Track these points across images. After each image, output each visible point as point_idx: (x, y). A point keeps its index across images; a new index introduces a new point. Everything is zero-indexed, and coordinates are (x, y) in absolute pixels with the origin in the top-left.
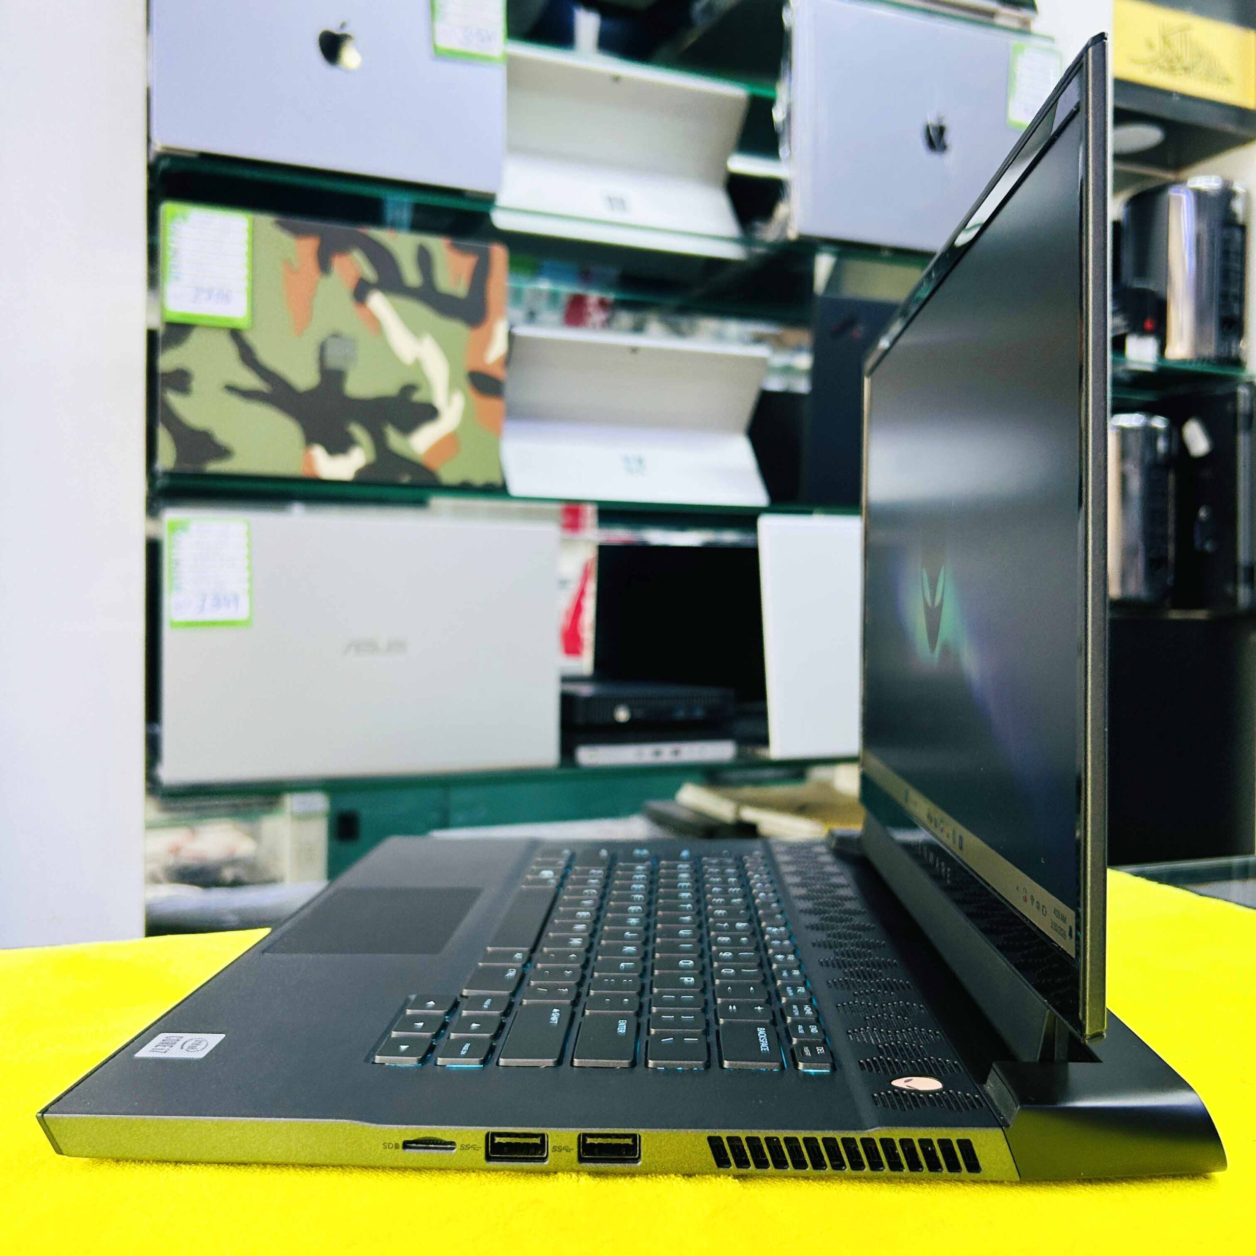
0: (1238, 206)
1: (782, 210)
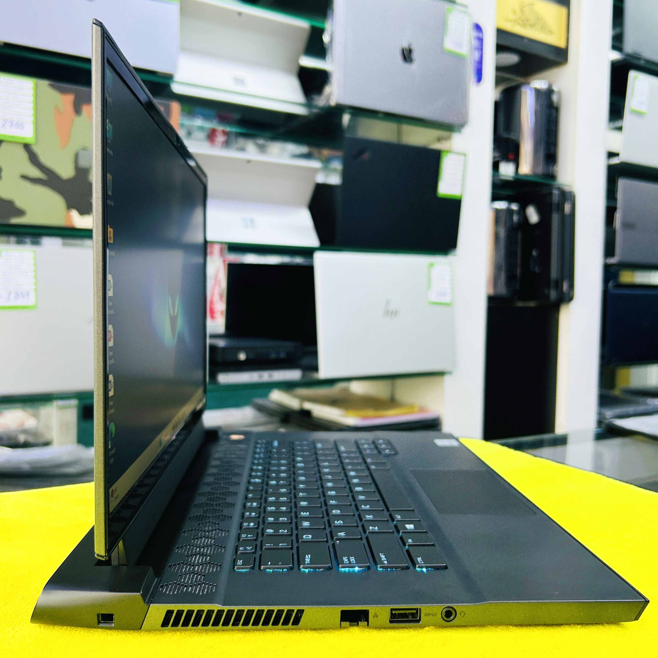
0: (555, 98)
1: (327, 90)
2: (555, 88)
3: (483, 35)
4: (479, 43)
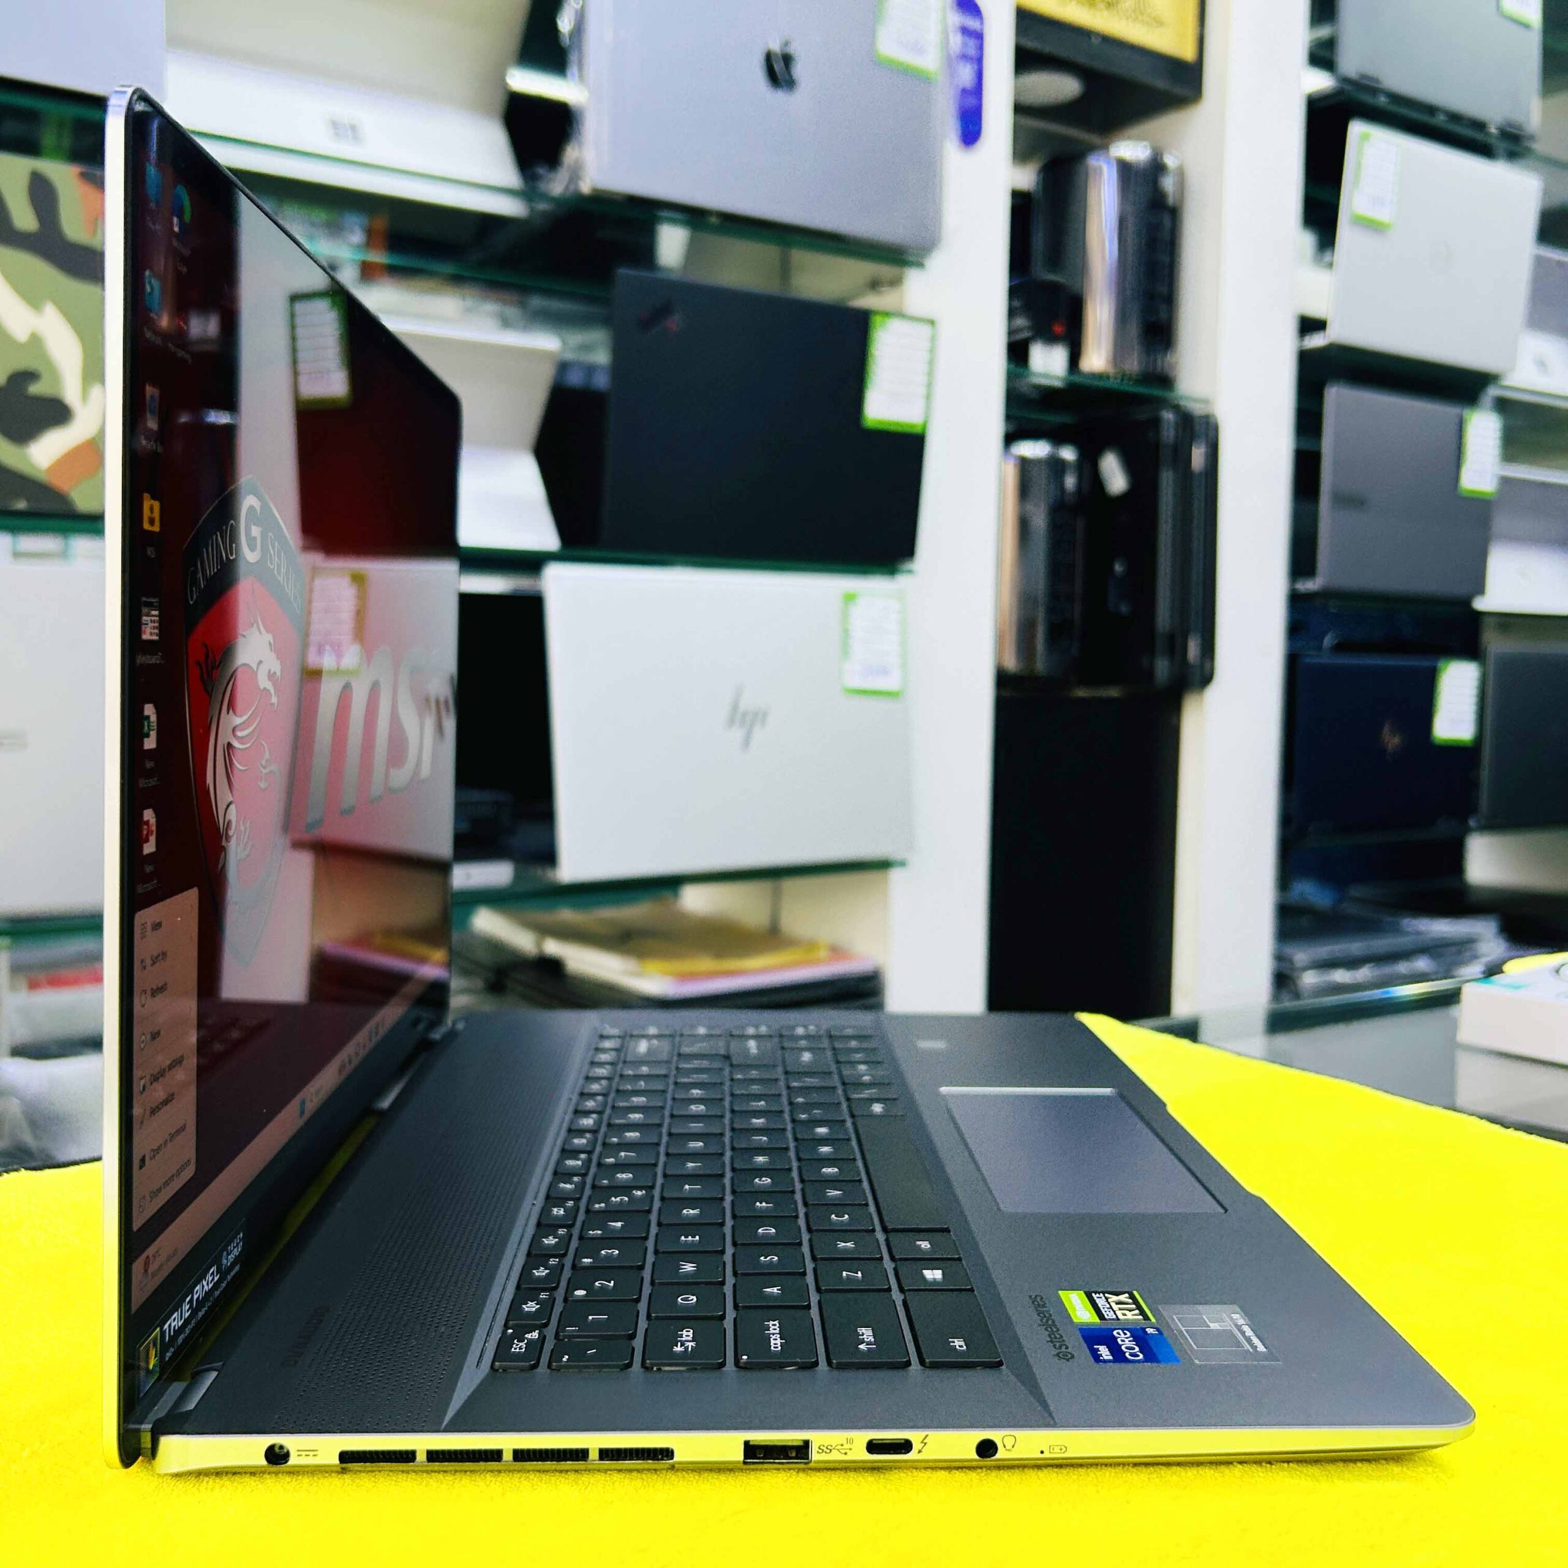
0: (1168, 184)
1: (571, 154)
2: (1170, 161)
3: (982, 23)
4: (972, 43)
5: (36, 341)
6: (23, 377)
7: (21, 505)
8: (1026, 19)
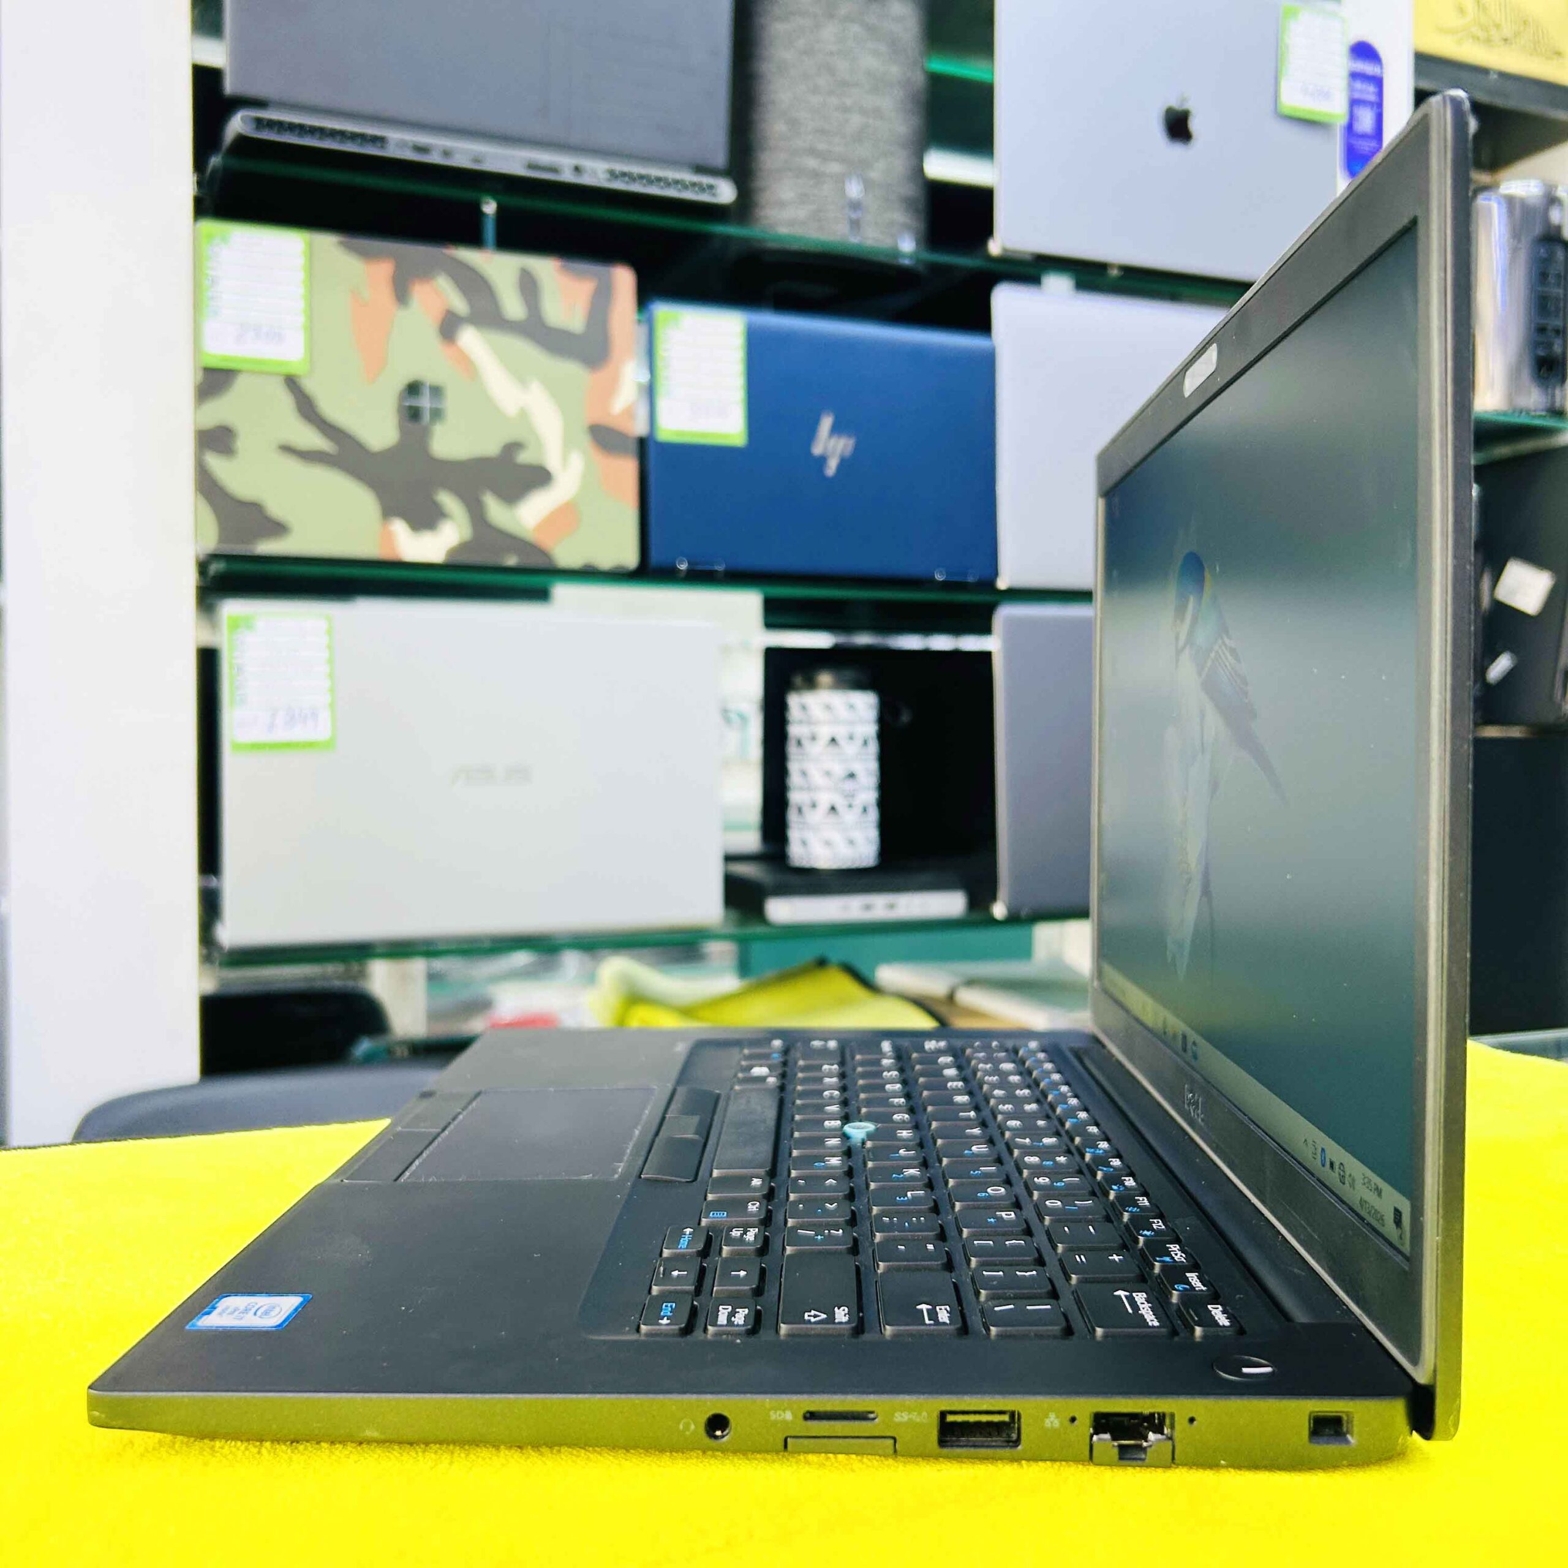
3: (1382, 68)
4: (1372, 88)
5: (524, 415)
6: (512, 448)
7: (512, 561)
8: (1424, 62)
